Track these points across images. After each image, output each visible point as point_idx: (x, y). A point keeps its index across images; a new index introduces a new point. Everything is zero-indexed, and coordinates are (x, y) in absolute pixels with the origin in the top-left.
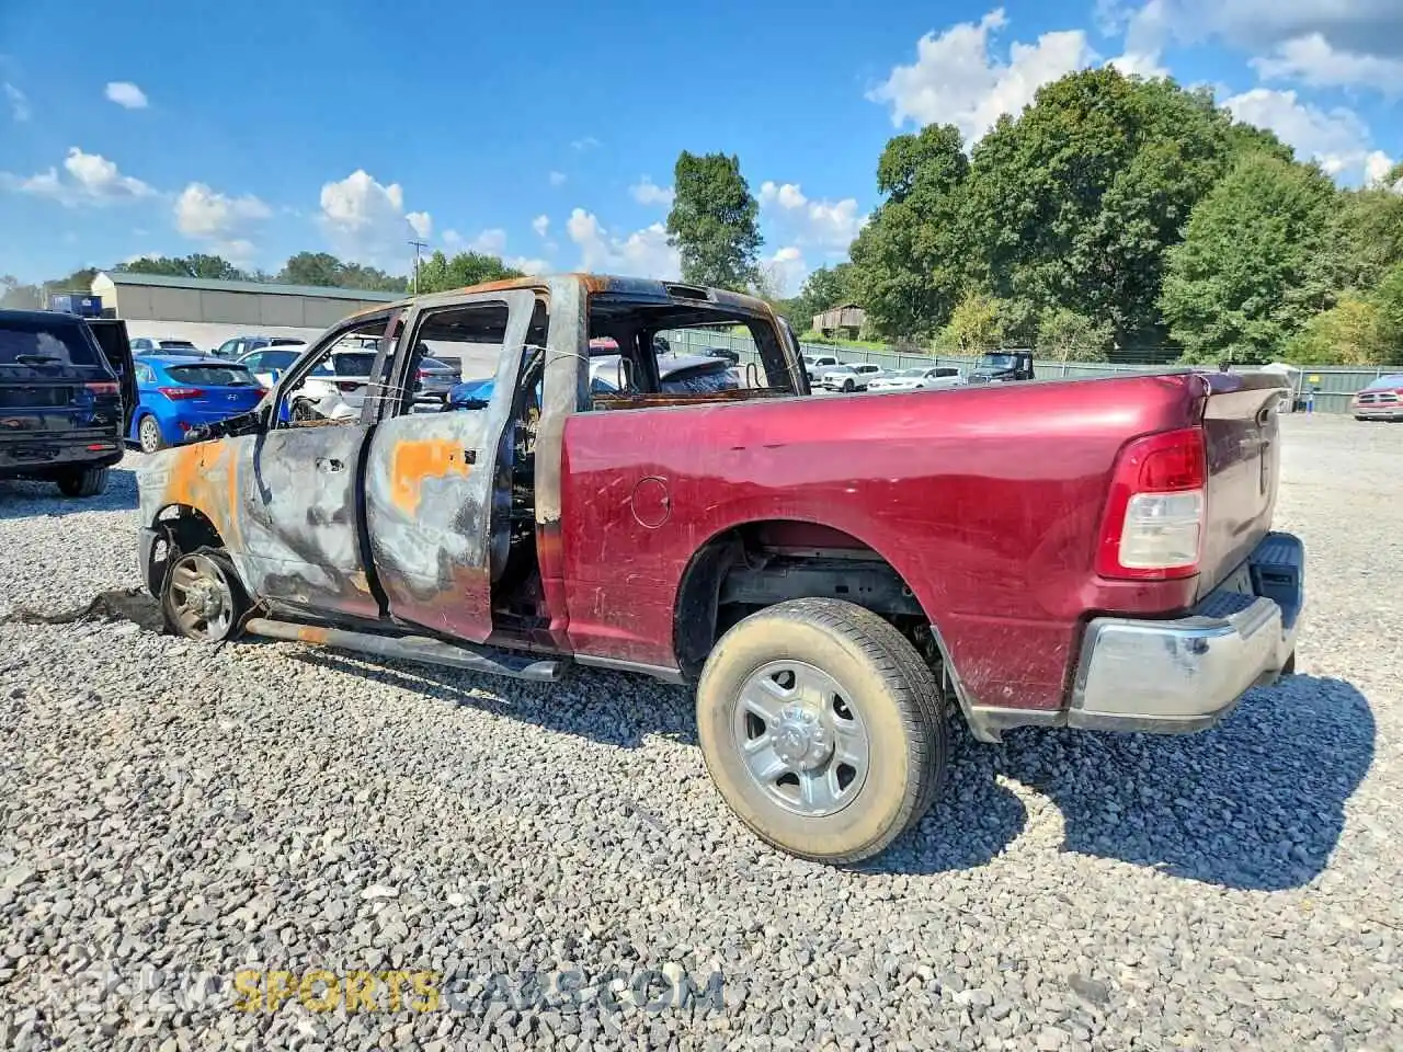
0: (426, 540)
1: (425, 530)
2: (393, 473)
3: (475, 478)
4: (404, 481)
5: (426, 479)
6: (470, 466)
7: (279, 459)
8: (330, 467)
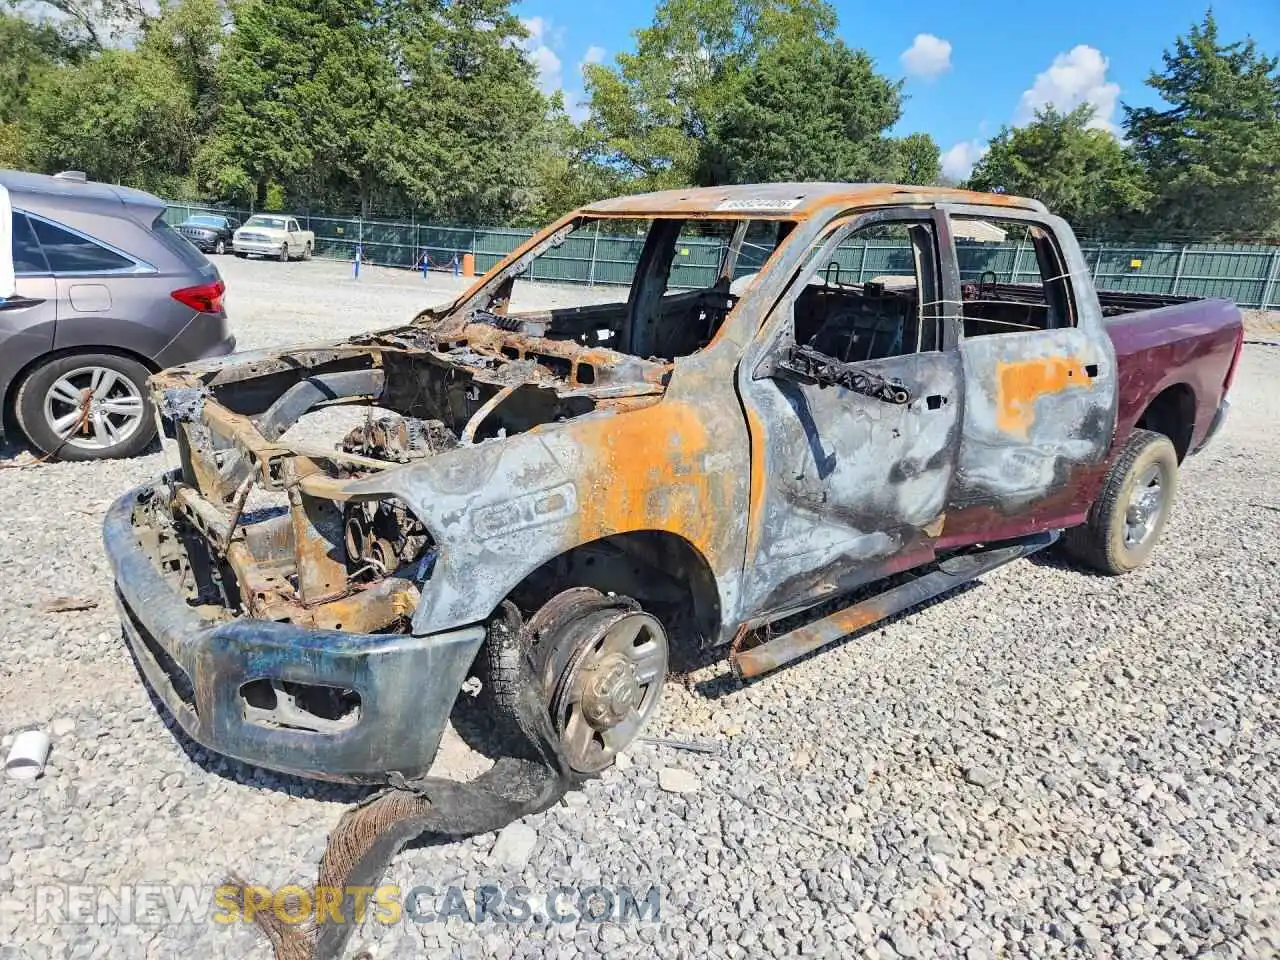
0: (1040, 455)
1: (1041, 446)
2: (1000, 398)
3: (1100, 387)
4: (1016, 402)
5: (1040, 397)
6: (1094, 379)
7: (845, 409)
8: (924, 405)
